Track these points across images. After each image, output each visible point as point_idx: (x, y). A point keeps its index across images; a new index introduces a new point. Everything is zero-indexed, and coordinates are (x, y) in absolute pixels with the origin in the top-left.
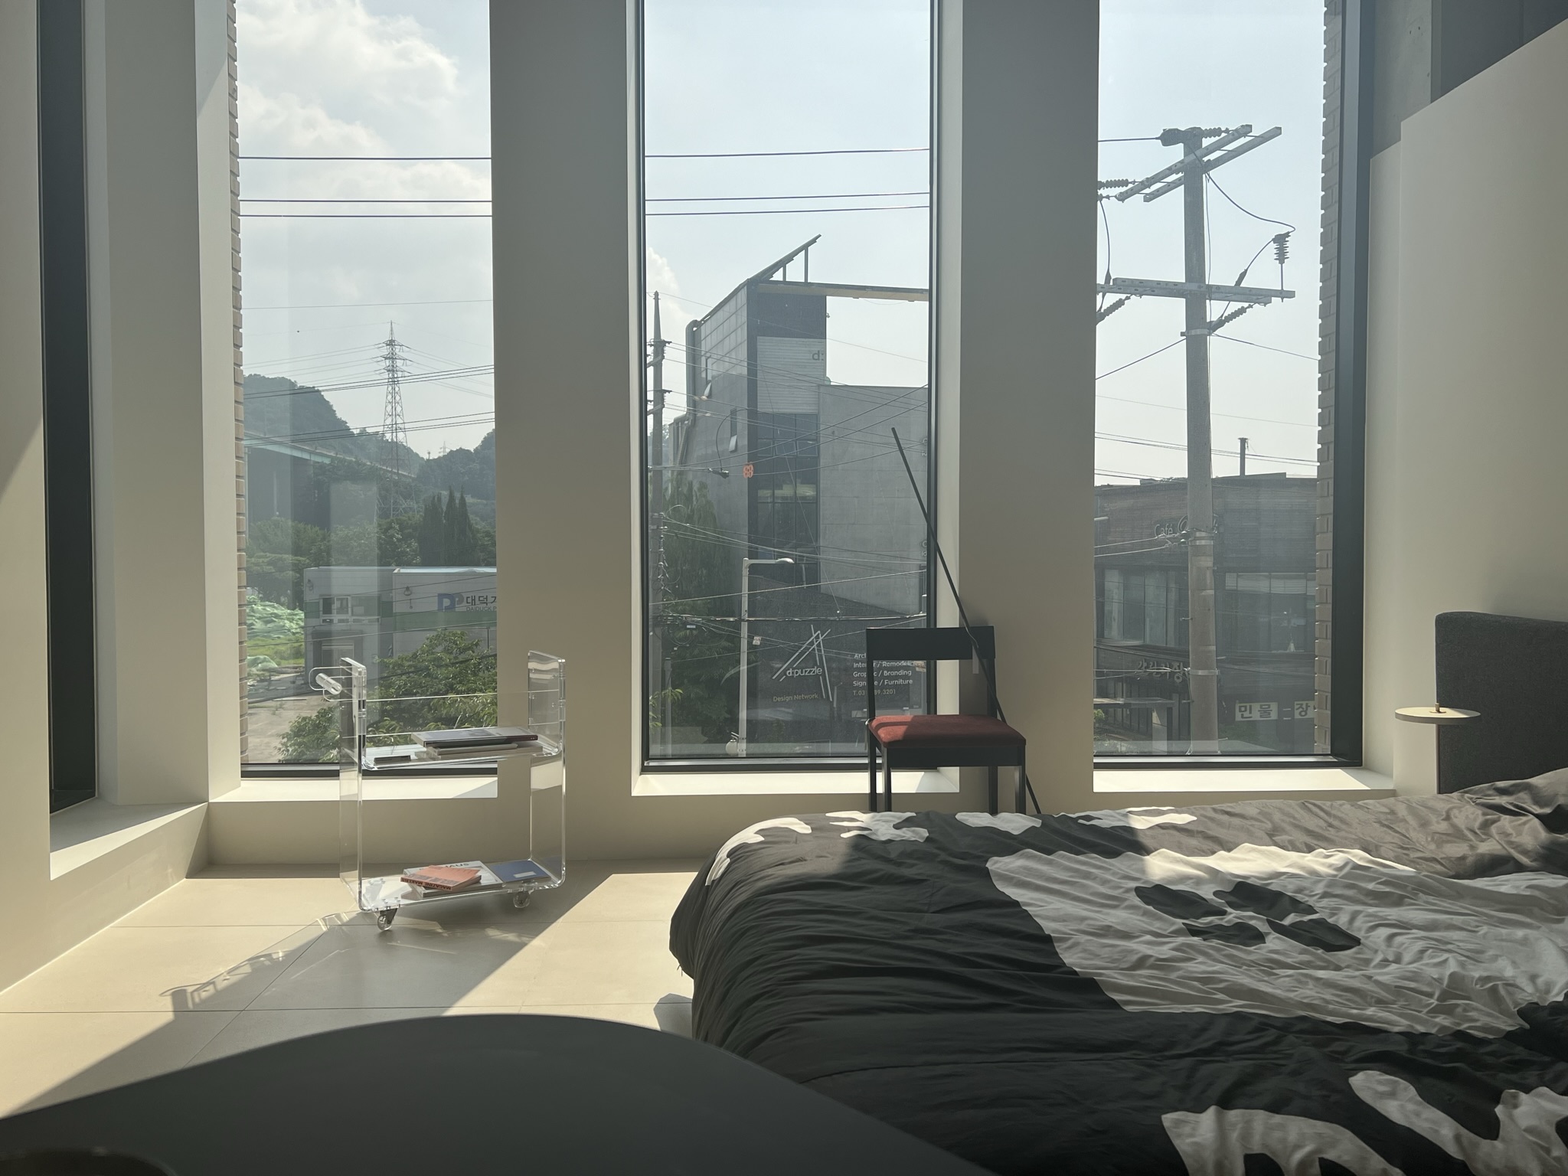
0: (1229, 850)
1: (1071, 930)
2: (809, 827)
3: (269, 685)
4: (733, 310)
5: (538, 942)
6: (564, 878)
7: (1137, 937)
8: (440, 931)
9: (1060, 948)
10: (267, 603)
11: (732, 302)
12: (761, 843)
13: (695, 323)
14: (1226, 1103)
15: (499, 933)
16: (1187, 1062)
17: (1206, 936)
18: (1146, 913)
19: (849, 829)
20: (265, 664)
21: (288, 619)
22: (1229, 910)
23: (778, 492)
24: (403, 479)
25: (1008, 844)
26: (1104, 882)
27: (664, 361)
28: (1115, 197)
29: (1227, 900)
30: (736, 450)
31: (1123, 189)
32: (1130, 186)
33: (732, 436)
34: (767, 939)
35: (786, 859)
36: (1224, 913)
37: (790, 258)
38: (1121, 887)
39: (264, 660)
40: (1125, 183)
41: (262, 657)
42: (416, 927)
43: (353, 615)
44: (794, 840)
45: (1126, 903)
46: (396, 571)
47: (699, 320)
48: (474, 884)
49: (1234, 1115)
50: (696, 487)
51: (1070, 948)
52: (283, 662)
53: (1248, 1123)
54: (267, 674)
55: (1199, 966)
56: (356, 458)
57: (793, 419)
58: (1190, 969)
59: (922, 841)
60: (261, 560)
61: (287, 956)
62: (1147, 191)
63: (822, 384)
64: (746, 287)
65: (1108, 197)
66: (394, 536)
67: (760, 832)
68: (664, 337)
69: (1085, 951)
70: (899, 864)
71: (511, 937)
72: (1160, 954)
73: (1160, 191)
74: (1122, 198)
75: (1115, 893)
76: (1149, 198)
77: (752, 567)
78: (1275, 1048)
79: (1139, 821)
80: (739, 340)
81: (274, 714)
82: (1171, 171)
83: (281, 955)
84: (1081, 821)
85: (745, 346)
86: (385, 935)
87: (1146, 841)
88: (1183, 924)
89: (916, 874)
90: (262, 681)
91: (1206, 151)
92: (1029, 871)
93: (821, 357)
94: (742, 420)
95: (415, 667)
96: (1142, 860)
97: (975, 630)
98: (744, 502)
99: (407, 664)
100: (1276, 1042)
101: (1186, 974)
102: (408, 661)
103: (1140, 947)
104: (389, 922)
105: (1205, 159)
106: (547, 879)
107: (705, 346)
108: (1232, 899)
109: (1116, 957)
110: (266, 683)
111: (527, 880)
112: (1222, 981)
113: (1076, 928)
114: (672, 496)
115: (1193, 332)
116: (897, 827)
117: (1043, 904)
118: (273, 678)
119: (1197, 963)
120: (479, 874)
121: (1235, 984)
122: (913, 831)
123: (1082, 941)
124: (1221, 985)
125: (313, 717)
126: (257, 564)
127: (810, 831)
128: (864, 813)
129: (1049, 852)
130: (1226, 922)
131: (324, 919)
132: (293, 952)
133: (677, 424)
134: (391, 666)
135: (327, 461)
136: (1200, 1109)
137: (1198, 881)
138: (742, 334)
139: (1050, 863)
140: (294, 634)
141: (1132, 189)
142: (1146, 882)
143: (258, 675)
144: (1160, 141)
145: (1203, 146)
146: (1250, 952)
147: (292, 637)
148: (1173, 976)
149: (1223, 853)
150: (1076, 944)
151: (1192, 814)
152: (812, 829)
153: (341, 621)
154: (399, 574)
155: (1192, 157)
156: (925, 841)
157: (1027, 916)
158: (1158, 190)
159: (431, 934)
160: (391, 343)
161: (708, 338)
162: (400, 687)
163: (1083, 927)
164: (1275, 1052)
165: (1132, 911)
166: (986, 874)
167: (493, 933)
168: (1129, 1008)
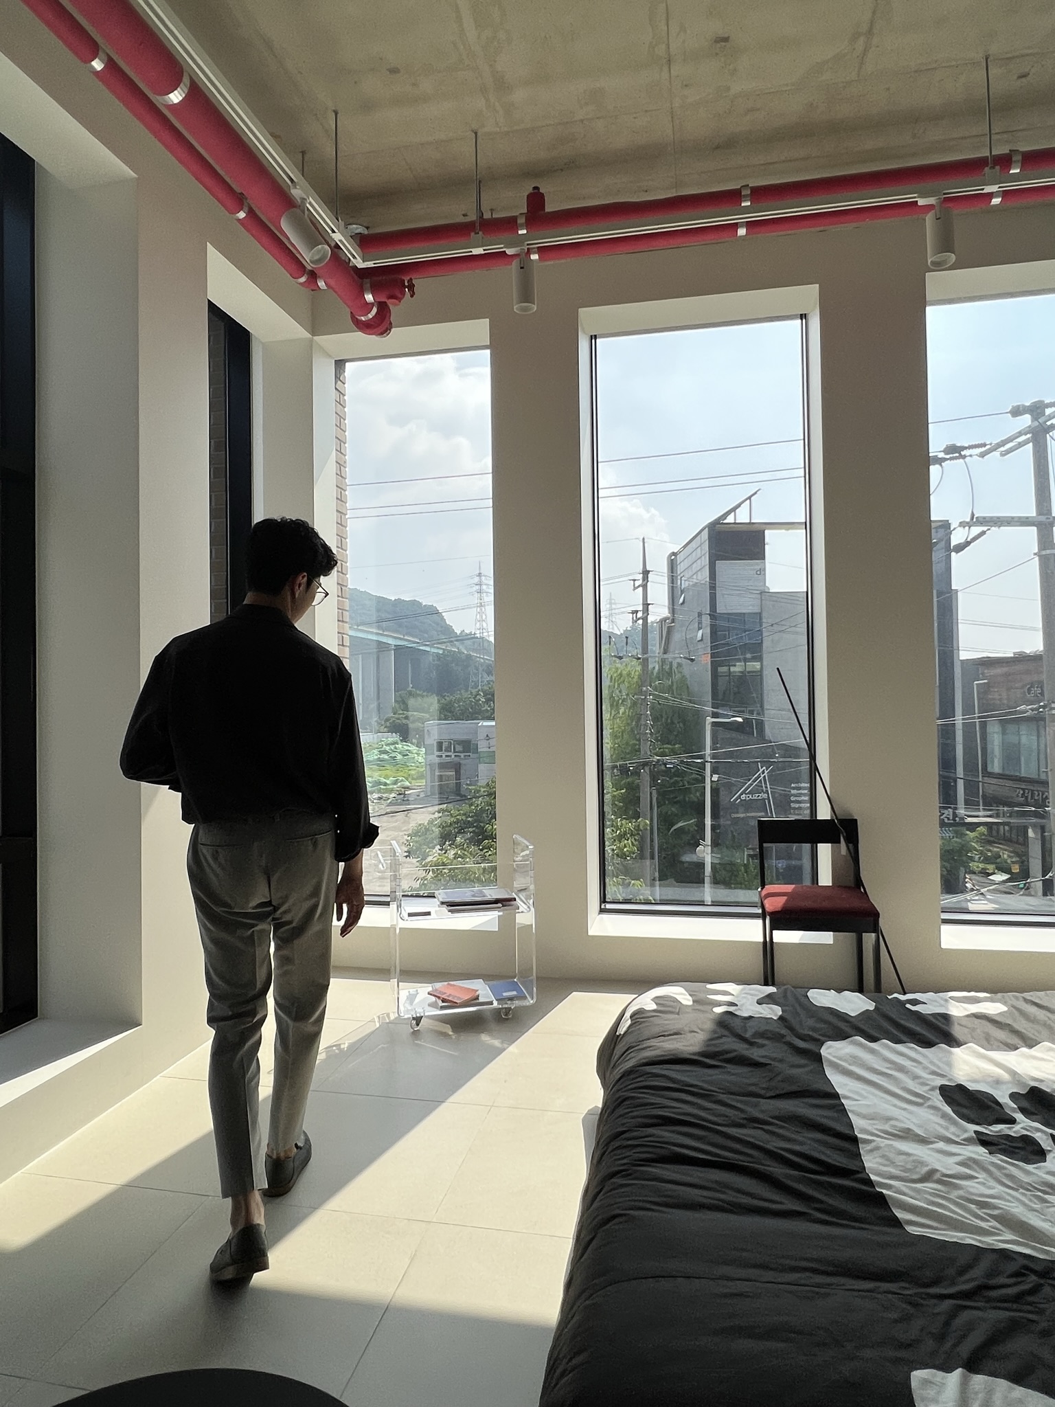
0: (1031, 1047)
1: (877, 1129)
2: (690, 998)
3: (404, 797)
4: (699, 544)
5: (513, 1049)
6: (535, 1000)
7: (932, 1143)
8: (451, 1033)
9: (863, 1149)
10: (404, 743)
11: (698, 538)
12: (654, 1011)
13: (674, 554)
14: (973, 1365)
15: (489, 1039)
16: (948, 1303)
17: (994, 1148)
18: (944, 1116)
19: (719, 1004)
20: (402, 783)
21: (416, 753)
22: (1019, 1116)
23: (732, 669)
24: (487, 661)
25: (841, 1026)
26: (915, 1077)
27: (648, 583)
28: (977, 455)
29: (1021, 1106)
30: (702, 640)
31: (983, 449)
32: (988, 447)
33: (699, 630)
34: (635, 1114)
35: (665, 1031)
36: (1012, 1121)
37: (739, 506)
38: (927, 1085)
39: (402, 781)
40: (984, 445)
41: (401, 778)
42: (436, 1028)
43: (455, 752)
44: (677, 1011)
45: (930, 1103)
46: (480, 725)
47: (675, 551)
48: (474, 1001)
49: (979, 1380)
50: (675, 665)
51: (871, 1151)
52: (413, 781)
53: (990, 1392)
54: (403, 790)
55: (980, 1186)
56: (458, 649)
57: (741, 617)
58: (972, 1190)
59: (775, 1018)
60: (401, 716)
61: (351, 1046)
62: (1002, 449)
63: (764, 593)
64: (707, 529)
65: (971, 456)
66: (480, 700)
67: (656, 1000)
68: (648, 569)
69: (883, 1156)
70: (751, 1044)
71: (497, 1043)
72: (947, 1169)
73: (1013, 448)
74: (982, 455)
75: (920, 1090)
76: (1003, 454)
77: (714, 724)
78: (1030, 1299)
79: (957, 1007)
80: (703, 564)
81: (406, 816)
82: (1020, 434)
83: (346, 1045)
84: (908, 1006)
85: (707, 568)
86: (415, 1034)
87: (957, 1031)
88: (976, 1132)
89: (763, 1057)
90: (400, 794)
91: (1048, 418)
92: (855, 1060)
93: (762, 573)
94: (706, 620)
95: (488, 791)
96: (951, 1053)
97: (842, 821)
98: (708, 676)
99: (482, 790)
100: (1035, 1290)
101: (967, 1196)
102: (484, 788)
103: (929, 1156)
104: (418, 1025)
105: (1049, 423)
106: (525, 998)
107: (680, 569)
108: (1025, 1104)
109: (909, 1166)
110: (402, 796)
111: (511, 999)
112: (995, 1207)
113: (881, 1128)
114: (658, 673)
115: (1044, 553)
116: (760, 1002)
117: (856, 1097)
118: (406, 793)
119: (977, 1183)
120: (477, 993)
121: (1007, 1212)
122: (770, 1008)
123: (882, 1145)
124: (996, 1212)
125: (426, 824)
126: (398, 719)
127: (690, 1003)
128: (738, 985)
129: (874, 1039)
130: (1014, 1132)
131: (379, 1017)
132: (355, 1043)
133: (662, 622)
134: (473, 791)
135: (441, 652)
136: (948, 1369)
137: (998, 1082)
138: (706, 560)
139: (873, 1051)
140: (420, 763)
141: (989, 449)
142: (950, 1080)
143: (397, 790)
144: (1009, 414)
145: (1046, 414)
146: (1028, 1173)
147: (418, 765)
148: (954, 1194)
149: (1024, 1050)
150: (877, 1148)
151: (1005, 1003)
152: (694, 1001)
153: (447, 756)
154: (482, 726)
155: (1036, 423)
156: (779, 1019)
157: (842, 1110)
158: (1011, 448)
159: (445, 1035)
160: (480, 575)
161: (682, 564)
162: (478, 805)
163: (887, 1127)
164: (1030, 1304)
165: (932, 1112)
166: (818, 1058)
167: (485, 1038)
168: (910, 1229)
